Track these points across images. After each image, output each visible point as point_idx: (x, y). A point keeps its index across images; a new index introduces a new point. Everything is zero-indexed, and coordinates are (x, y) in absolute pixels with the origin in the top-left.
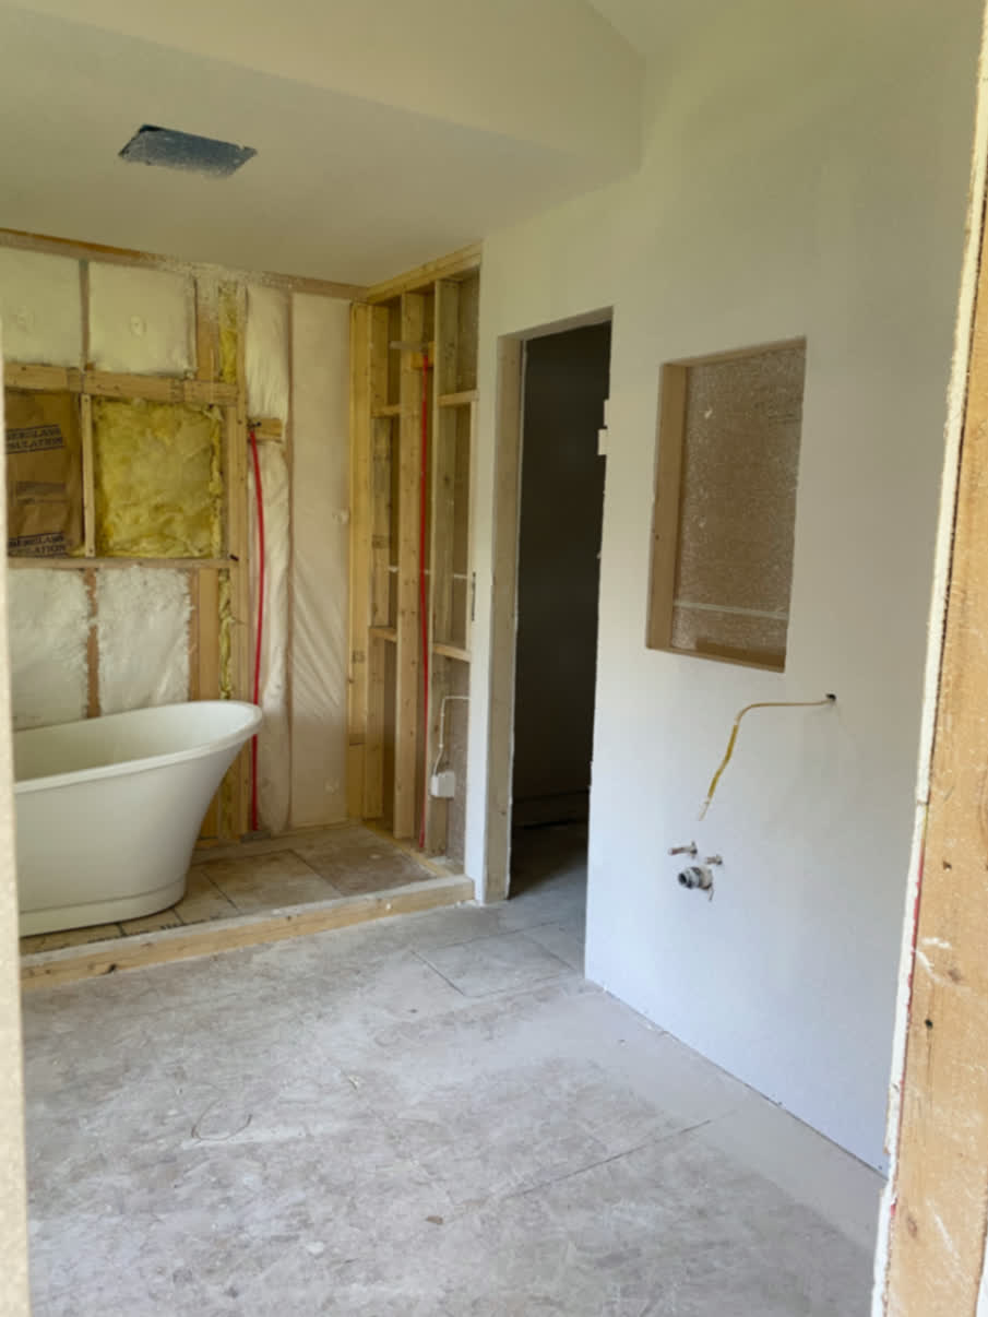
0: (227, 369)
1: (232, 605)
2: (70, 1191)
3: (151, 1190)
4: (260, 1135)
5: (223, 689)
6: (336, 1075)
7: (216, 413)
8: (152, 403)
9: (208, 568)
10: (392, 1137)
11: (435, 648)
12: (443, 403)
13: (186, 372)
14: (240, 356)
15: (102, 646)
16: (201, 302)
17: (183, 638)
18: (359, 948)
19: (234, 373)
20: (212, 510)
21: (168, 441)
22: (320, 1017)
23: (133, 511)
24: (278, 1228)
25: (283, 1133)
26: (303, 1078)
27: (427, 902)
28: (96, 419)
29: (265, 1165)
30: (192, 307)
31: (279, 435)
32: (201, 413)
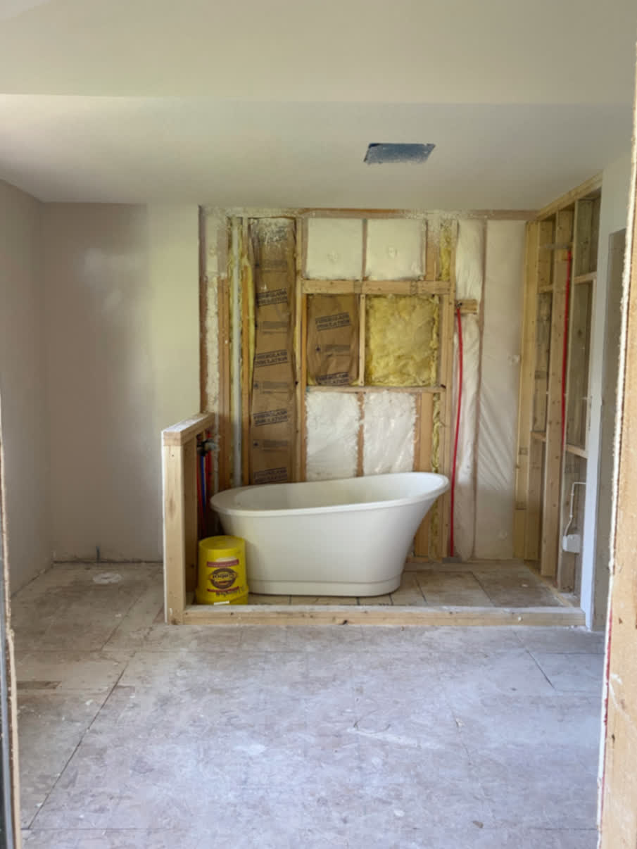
0: (444, 272)
1: (441, 415)
2: (285, 736)
3: (323, 749)
4: (391, 737)
5: (434, 466)
6: (448, 716)
7: (436, 298)
8: (398, 296)
9: (427, 392)
10: (470, 764)
11: (567, 447)
12: (578, 282)
13: (419, 277)
14: (452, 263)
15: (366, 436)
16: (430, 234)
17: (411, 433)
18: (492, 641)
19: (448, 274)
20: (432, 358)
21: (407, 318)
22: (452, 678)
23: (386, 359)
24: (381, 794)
25: (403, 740)
26: (428, 712)
27: (548, 621)
28: (368, 308)
29: (387, 756)
30: (424, 239)
31: (475, 309)
32: (427, 300)
